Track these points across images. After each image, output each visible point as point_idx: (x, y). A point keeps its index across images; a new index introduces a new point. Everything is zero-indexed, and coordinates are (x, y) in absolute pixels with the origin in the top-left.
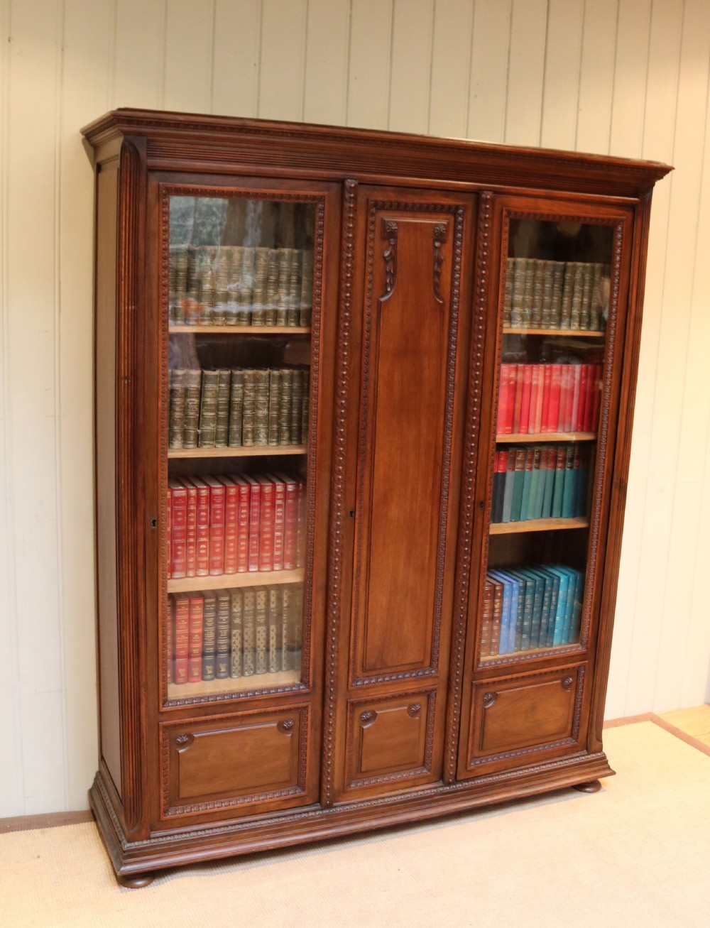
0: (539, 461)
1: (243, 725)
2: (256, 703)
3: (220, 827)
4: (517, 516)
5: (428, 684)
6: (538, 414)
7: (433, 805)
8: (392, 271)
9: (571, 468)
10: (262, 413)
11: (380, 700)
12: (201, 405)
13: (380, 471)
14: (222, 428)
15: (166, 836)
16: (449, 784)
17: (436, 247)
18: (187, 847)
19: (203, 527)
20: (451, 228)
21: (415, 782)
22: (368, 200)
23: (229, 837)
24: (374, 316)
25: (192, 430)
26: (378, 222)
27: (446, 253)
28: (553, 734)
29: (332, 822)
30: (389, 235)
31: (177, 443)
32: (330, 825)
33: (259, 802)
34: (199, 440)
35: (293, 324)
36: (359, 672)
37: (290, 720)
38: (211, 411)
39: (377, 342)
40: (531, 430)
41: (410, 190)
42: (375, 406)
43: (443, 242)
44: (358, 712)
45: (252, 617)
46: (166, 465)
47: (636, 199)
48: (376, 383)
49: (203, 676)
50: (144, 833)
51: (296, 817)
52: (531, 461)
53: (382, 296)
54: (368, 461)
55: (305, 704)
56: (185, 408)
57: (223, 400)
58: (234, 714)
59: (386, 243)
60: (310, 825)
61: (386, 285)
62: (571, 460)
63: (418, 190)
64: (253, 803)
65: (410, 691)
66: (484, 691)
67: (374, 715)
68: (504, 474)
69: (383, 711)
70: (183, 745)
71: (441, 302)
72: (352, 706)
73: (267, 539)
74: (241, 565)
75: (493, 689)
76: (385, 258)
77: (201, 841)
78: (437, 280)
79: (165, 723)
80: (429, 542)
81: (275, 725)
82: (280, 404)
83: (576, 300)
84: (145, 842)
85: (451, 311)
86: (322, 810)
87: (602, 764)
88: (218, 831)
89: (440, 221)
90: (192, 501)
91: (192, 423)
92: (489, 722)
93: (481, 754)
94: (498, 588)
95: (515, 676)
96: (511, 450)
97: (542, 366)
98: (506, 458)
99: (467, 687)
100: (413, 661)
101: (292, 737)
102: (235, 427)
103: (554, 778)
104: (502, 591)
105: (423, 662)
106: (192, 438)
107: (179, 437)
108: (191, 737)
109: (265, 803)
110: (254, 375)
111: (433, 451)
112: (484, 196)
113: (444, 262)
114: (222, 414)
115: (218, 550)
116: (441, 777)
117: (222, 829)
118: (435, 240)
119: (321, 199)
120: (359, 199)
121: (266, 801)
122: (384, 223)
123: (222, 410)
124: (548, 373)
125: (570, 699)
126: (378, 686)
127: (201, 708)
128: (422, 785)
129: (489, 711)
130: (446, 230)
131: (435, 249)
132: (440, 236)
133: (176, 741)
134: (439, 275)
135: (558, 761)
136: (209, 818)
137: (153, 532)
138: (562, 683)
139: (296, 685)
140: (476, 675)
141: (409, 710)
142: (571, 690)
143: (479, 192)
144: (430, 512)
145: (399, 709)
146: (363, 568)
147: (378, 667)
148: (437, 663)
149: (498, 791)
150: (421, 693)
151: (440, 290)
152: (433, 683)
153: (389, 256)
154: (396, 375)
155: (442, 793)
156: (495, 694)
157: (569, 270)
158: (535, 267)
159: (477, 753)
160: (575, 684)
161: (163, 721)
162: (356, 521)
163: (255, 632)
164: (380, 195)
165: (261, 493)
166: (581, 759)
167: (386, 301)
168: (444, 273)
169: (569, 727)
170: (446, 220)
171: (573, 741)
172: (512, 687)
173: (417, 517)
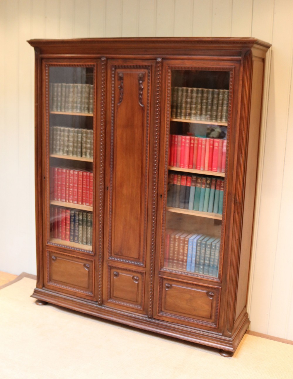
0: (210, 185)
2: (76, 253)
4: (197, 208)
5: (141, 270)
6: (207, 161)
7: (140, 323)
8: (122, 93)
11: (121, 269)
12: (68, 141)
13: (119, 174)
14: (75, 149)
16: (149, 318)
19: (71, 185)
20: (147, 75)
21: (137, 311)
22: (112, 65)
23: (65, 300)
24: (116, 111)
25: (66, 149)
26: (116, 74)
27: (145, 85)
28: (204, 317)
29: (100, 311)
30: (121, 78)
32: (99, 312)
34: (68, 153)
36: (113, 254)
37: (88, 264)
38: (72, 143)
39: (117, 121)
40: (202, 169)
41: (128, 60)
43: (143, 81)
44: (113, 271)
45: (86, 222)
46: (48, 159)
47: (240, 57)
49: (70, 239)
52: (205, 184)
53: (119, 103)
55: (92, 260)
56: (64, 141)
57: (75, 139)
59: (120, 82)
60: (92, 309)
61: (120, 99)
63: (131, 60)
64: (75, 291)
65: (133, 270)
66: (165, 282)
67: (119, 274)
68: (190, 187)
69: (122, 274)
70: (54, 260)
71: (143, 106)
72: (110, 268)
74: (84, 202)
75: (170, 283)
76: (119, 88)
78: (141, 97)
80: (140, 207)
81: (83, 264)
85: (147, 110)
86: (98, 305)
87: (230, 343)
89: (141, 72)
91: (66, 146)
92: (167, 297)
93: (165, 311)
95: (180, 280)
96: (194, 177)
97: (208, 139)
98: (191, 180)
99: (156, 277)
100: (134, 257)
101: (89, 271)
103: (200, 338)
104: (188, 241)
105: (139, 259)
107: (62, 151)
108: (56, 258)
110: (86, 131)
112: (158, 61)
113: (144, 89)
115: (74, 194)
116: (147, 314)
117: (63, 296)
118: (139, 80)
119: (94, 65)
120: (108, 65)
122: (118, 74)
123: (75, 143)
124: (212, 142)
125: (212, 303)
126: (119, 262)
127: (58, 248)
128: (139, 313)
129: (168, 292)
130: (144, 75)
131: (140, 84)
132: (142, 78)
133: (52, 257)
134: (142, 95)
135: (204, 332)
136: (61, 291)
137: (44, 181)
138: (207, 293)
139: (89, 251)
140: (160, 273)
141: (133, 278)
142: (213, 299)
143: (155, 59)
144: (140, 195)
145: (129, 276)
146: (113, 212)
147: (120, 254)
148: (144, 261)
149: (171, 331)
150: (138, 272)
151: (143, 101)
152: (143, 270)
153: (120, 87)
154: (124, 135)
155: (145, 320)
156: (171, 285)
157: (221, 93)
158: (202, 92)
159: (163, 310)
160: (215, 297)
161: (47, 249)
162: (109, 192)
163: (87, 229)
164: (116, 63)
165: (90, 176)
166: (217, 336)
167: (119, 105)
168: (144, 94)
169: (213, 317)
170: (144, 71)
171: (214, 325)
172: (180, 285)
173: (135, 195)
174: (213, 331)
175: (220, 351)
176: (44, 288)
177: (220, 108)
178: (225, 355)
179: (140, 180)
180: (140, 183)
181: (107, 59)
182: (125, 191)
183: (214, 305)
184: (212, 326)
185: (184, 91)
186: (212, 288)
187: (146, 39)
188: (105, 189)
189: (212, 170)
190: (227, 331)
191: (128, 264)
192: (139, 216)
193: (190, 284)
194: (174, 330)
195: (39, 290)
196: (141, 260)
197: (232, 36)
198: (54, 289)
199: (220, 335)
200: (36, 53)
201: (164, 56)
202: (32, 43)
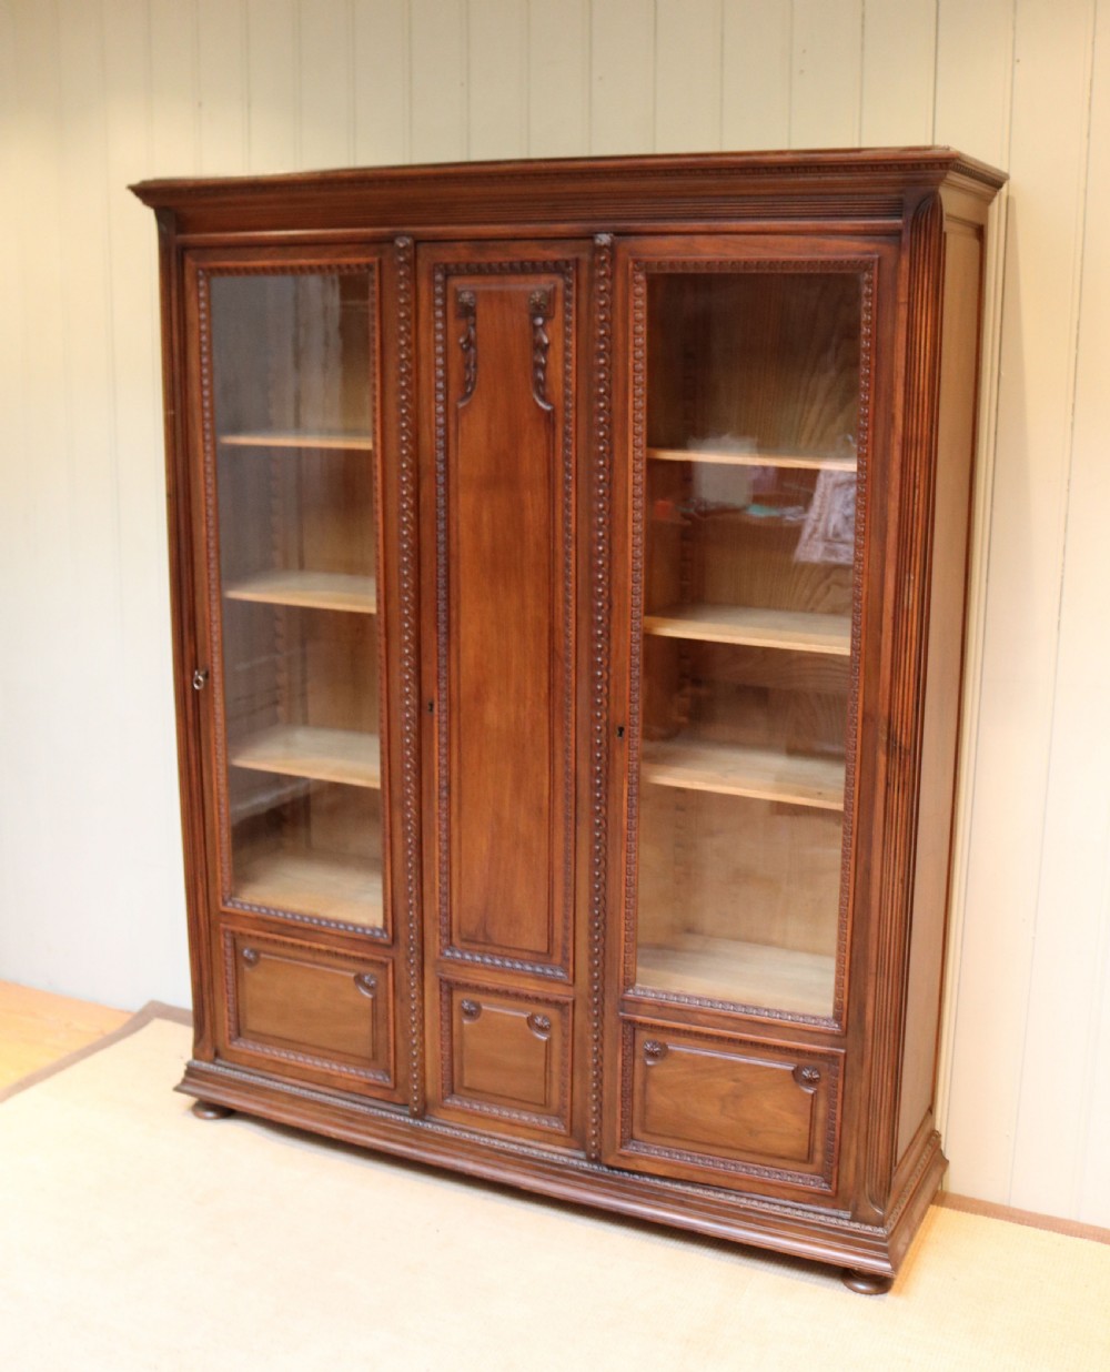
2: (325, 936)
5: (558, 992)
7: (561, 1180)
8: (472, 364)
11: (486, 991)
13: (469, 654)
16: (590, 1160)
17: (536, 326)
20: (559, 295)
21: (548, 1136)
22: (432, 263)
24: (453, 427)
26: (450, 295)
27: (553, 334)
28: (783, 1158)
29: (418, 1138)
30: (466, 311)
32: (414, 1142)
33: (336, 1073)
36: (456, 939)
37: (370, 975)
39: (457, 465)
41: (491, 244)
42: (458, 557)
43: (547, 318)
44: (458, 997)
46: (216, 607)
48: (458, 524)
50: (206, 1053)
51: (375, 1112)
53: (462, 399)
54: (453, 635)
55: (385, 960)
59: (462, 324)
60: (391, 1131)
61: (465, 383)
63: (501, 243)
64: (327, 1070)
65: (531, 994)
66: (643, 1036)
67: (479, 1010)
69: (492, 1008)
70: (249, 962)
71: (548, 408)
72: (449, 987)
75: (661, 1038)
76: (462, 345)
78: (540, 375)
79: (228, 927)
80: (547, 772)
81: (351, 974)
84: (210, 1066)
85: (565, 423)
86: (409, 1117)
89: (538, 286)
92: (652, 1089)
93: (645, 1137)
95: (695, 1028)
99: (610, 1019)
100: (532, 949)
101: (373, 999)
103: (773, 1230)
105: (548, 955)
108: (257, 955)
109: (342, 1077)
111: (547, 635)
112: (598, 241)
113: (550, 348)
116: (581, 1145)
117: (287, 1087)
118: (534, 316)
119: (369, 267)
120: (420, 262)
121: (344, 1075)
122: (457, 295)
125: (813, 1107)
126: (479, 968)
127: (264, 920)
128: (556, 1145)
129: (655, 1072)
130: (550, 297)
131: (535, 328)
132: (542, 309)
133: (242, 952)
134: (543, 368)
135: (786, 1207)
136: (280, 1068)
138: (796, 1074)
139: (374, 929)
140: (623, 1003)
141: (530, 1021)
142: (816, 1092)
143: (590, 237)
144: (546, 726)
145: (515, 1014)
146: (454, 789)
147: (481, 939)
148: (570, 962)
149: (669, 1206)
150: (547, 1002)
151: (547, 390)
152: (563, 993)
153: (465, 342)
154: (485, 517)
155: (577, 1169)
156: (664, 1046)
159: (637, 1133)
160: (823, 1084)
161: (224, 923)
162: (436, 719)
164: (447, 255)
166: (834, 1221)
167: (464, 408)
168: (551, 364)
169: (818, 1157)
170: (551, 282)
171: (823, 1185)
172: (697, 1047)
173: (528, 730)
174: (818, 1204)
175: (846, 1274)
176: (219, 1061)
178: (861, 1287)
179: (545, 674)
180: (546, 685)
181: (417, 241)
182: (492, 715)
183: (821, 1113)
184: (816, 1188)
186: (811, 1054)
187: (554, 165)
188: (423, 708)
190: (870, 1203)
191: (512, 974)
192: (546, 802)
193: (731, 1040)
194: (682, 1204)
195: (204, 1065)
196: (557, 958)
197: (865, 145)
198: (255, 1065)
199: (843, 1219)
200: (165, 229)
201: (621, 225)
202: (147, 192)
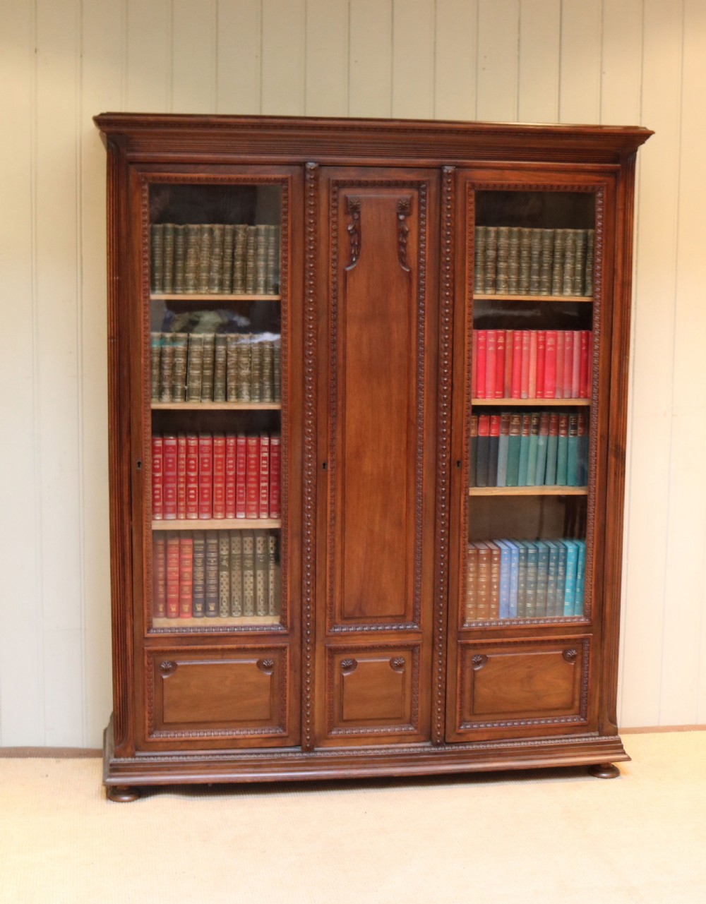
0: (538, 427)
1: (222, 659)
2: (236, 639)
3: (201, 755)
4: (514, 480)
5: (410, 639)
6: (532, 379)
7: (418, 763)
8: (356, 243)
9: (575, 435)
10: (245, 372)
11: (360, 650)
12: (187, 365)
13: (351, 428)
14: (208, 385)
15: (149, 757)
16: (438, 745)
17: (400, 220)
18: (169, 769)
19: (193, 474)
20: (415, 201)
21: (401, 738)
22: (329, 180)
23: (209, 766)
24: (341, 284)
25: (180, 386)
26: (341, 200)
27: (411, 225)
28: (557, 709)
29: (311, 765)
30: (353, 209)
31: (166, 397)
32: (308, 767)
33: (240, 737)
34: (186, 395)
35: (272, 293)
36: (338, 619)
37: (269, 659)
38: (198, 370)
39: (345, 308)
40: (524, 396)
42: (345, 366)
43: (408, 215)
44: (338, 659)
45: (239, 561)
46: (149, 415)
47: (618, 165)
48: (345, 345)
49: (193, 613)
50: (129, 750)
51: (276, 756)
52: (527, 426)
53: (349, 266)
54: (340, 417)
55: (283, 645)
56: (173, 366)
57: (208, 360)
58: (214, 647)
59: (350, 218)
60: (291, 765)
61: (351, 256)
62: (575, 427)
63: (379, 169)
64: (235, 736)
65: (392, 644)
66: (471, 652)
67: (355, 664)
68: (497, 439)
69: (363, 660)
70: (166, 671)
71: (408, 270)
72: (332, 652)
73: (253, 489)
74: (229, 512)
75: (483, 652)
76: (349, 231)
77: (181, 765)
78: (403, 250)
79: (149, 648)
80: (405, 497)
81: (254, 662)
82: (261, 365)
83: (568, 266)
84: (130, 759)
85: (419, 278)
86: (302, 752)
87: (618, 747)
88: (199, 759)
89: (405, 194)
90: (182, 450)
91: (180, 380)
92: (478, 685)
93: (472, 718)
94: (495, 553)
95: (506, 640)
96: (504, 415)
97: (533, 333)
98: (499, 422)
99: (452, 645)
100: (394, 614)
101: (272, 676)
102: (219, 385)
103: (557, 755)
104: (499, 556)
105: (404, 616)
106: (179, 392)
107: (167, 392)
108: (174, 664)
109: (246, 739)
110: (236, 338)
111: (406, 411)
112: (445, 171)
113: (409, 233)
114: (208, 373)
115: (206, 496)
116: (429, 737)
117: (203, 757)
118: (398, 214)
119: (284, 181)
120: (321, 179)
121: (247, 736)
122: (346, 199)
123: (207, 369)
124: (541, 339)
125: (574, 674)
126: (358, 635)
127: (182, 638)
128: (410, 743)
129: (479, 674)
130: (411, 201)
131: (399, 222)
132: (404, 209)
133: (160, 666)
135: (561, 739)
136: (191, 745)
137: (138, 472)
138: (563, 655)
139: (273, 626)
140: (461, 634)
141: (391, 663)
142: (575, 664)
143: (440, 168)
144: (405, 469)
145: (381, 660)
147: (357, 615)
148: (416, 618)
149: (491, 759)
150: (403, 647)
151: (407, 260)
152: (415, 639)
153: (352, 229)
154: (365, 338)
155: (429, 753)
156: (484, 657)
157: (559, 237)
158: (520, 235)
159: (467, 716)
160: (579, 657)
161: (148, 646)
162: (329, 473)
163: (242, 576)
164: (341, 175)
165: (247, 446)
166: (590, 739)
167: (351, 270)
168: (410, 244)
169: (577, 703)
170: (410, 194)
171: (581, 719)
172: (506, 652)
173: (392, 472)
174: (579, 732)
175: (593, 770)
176: (138, 754)
177: (557, 266)
178: (604, 775)
179: (404, 435)
180: (405, 442)
181: (321, 165)
182: (368, 466)
183: (578, 677)
184: (578, 723)
185: (480, 235)
186: (572, 640)
187: (418, 124)
188: (318, 467)
189: (543, 396)
190: (609, 723)
191: (378, 634)
192: (404, 516)
193: (529, 643)
194: (500, 755)
195: (127, 760)
196: (410, 617)
198: (169, 748)
199: (595, 737)
201: (460, 161)
202: (105, 121)
